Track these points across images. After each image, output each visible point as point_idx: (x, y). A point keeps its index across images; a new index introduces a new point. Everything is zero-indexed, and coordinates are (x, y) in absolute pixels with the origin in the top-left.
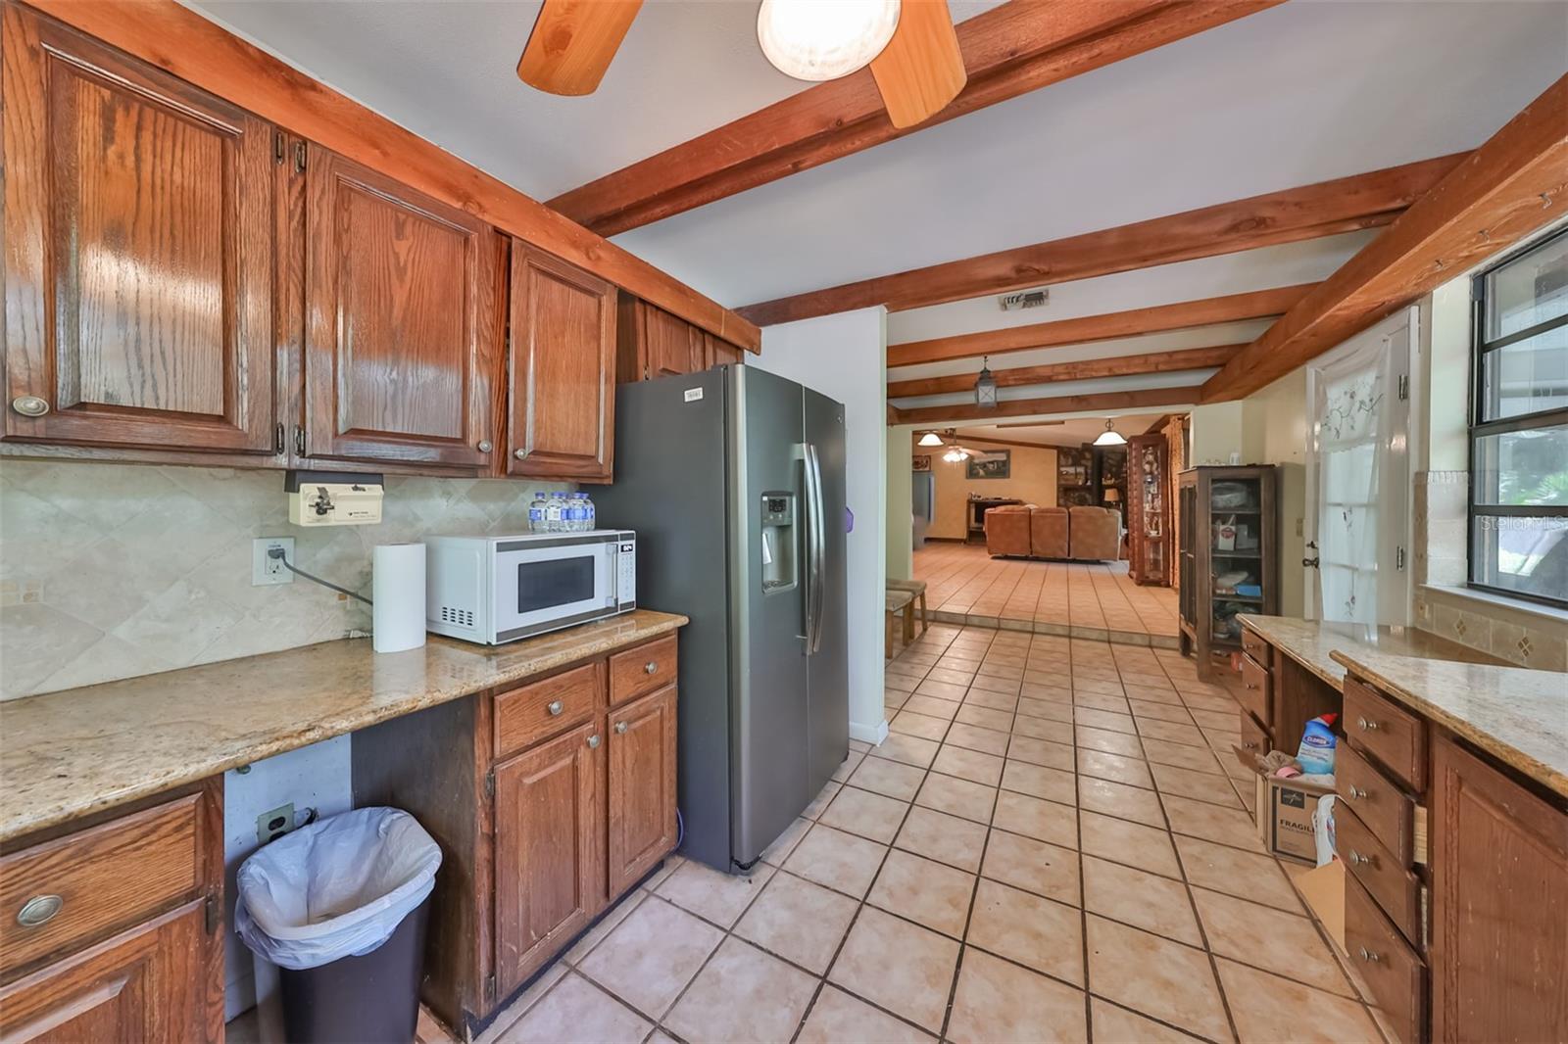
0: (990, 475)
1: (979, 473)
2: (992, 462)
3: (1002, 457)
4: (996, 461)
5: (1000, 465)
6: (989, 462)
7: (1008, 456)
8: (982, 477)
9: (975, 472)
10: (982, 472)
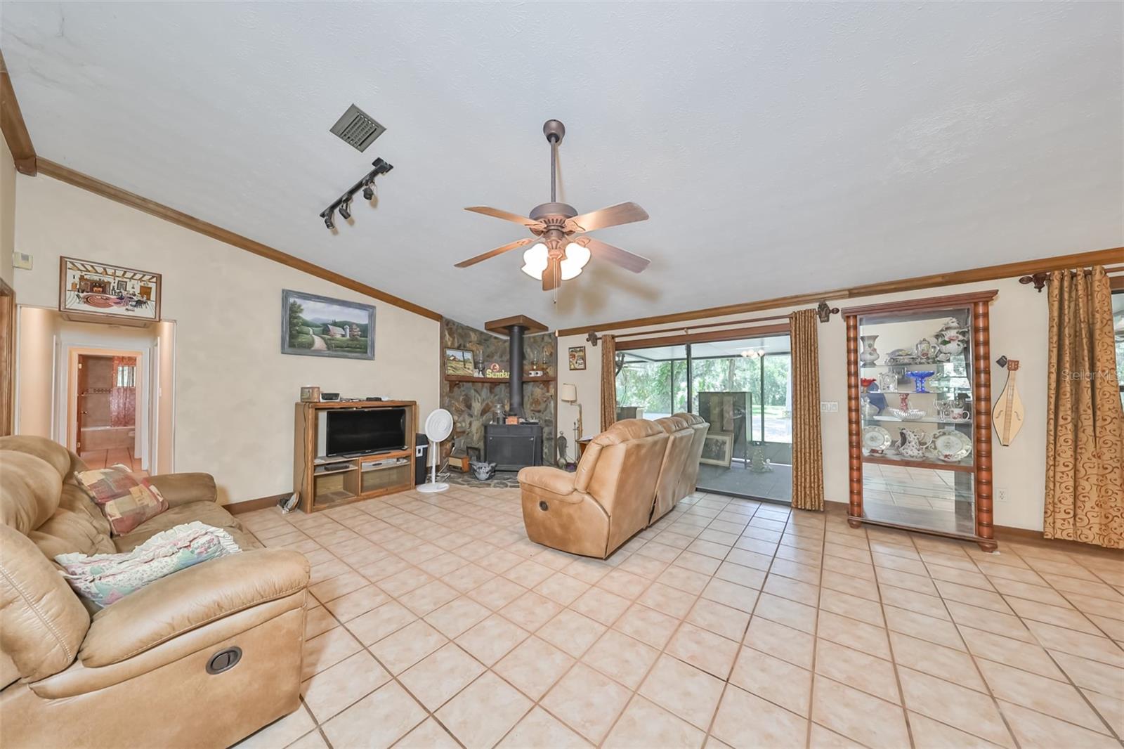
0: (337, 349)
1: (311, 344)
2: (341, 325)
3: (360, 318)
4: (351, 324)
5: (357, 332)
6: (335, 324)
7: (372, 317)
8: (318, 353)
9: (303, 339)
10: (319, 343)
